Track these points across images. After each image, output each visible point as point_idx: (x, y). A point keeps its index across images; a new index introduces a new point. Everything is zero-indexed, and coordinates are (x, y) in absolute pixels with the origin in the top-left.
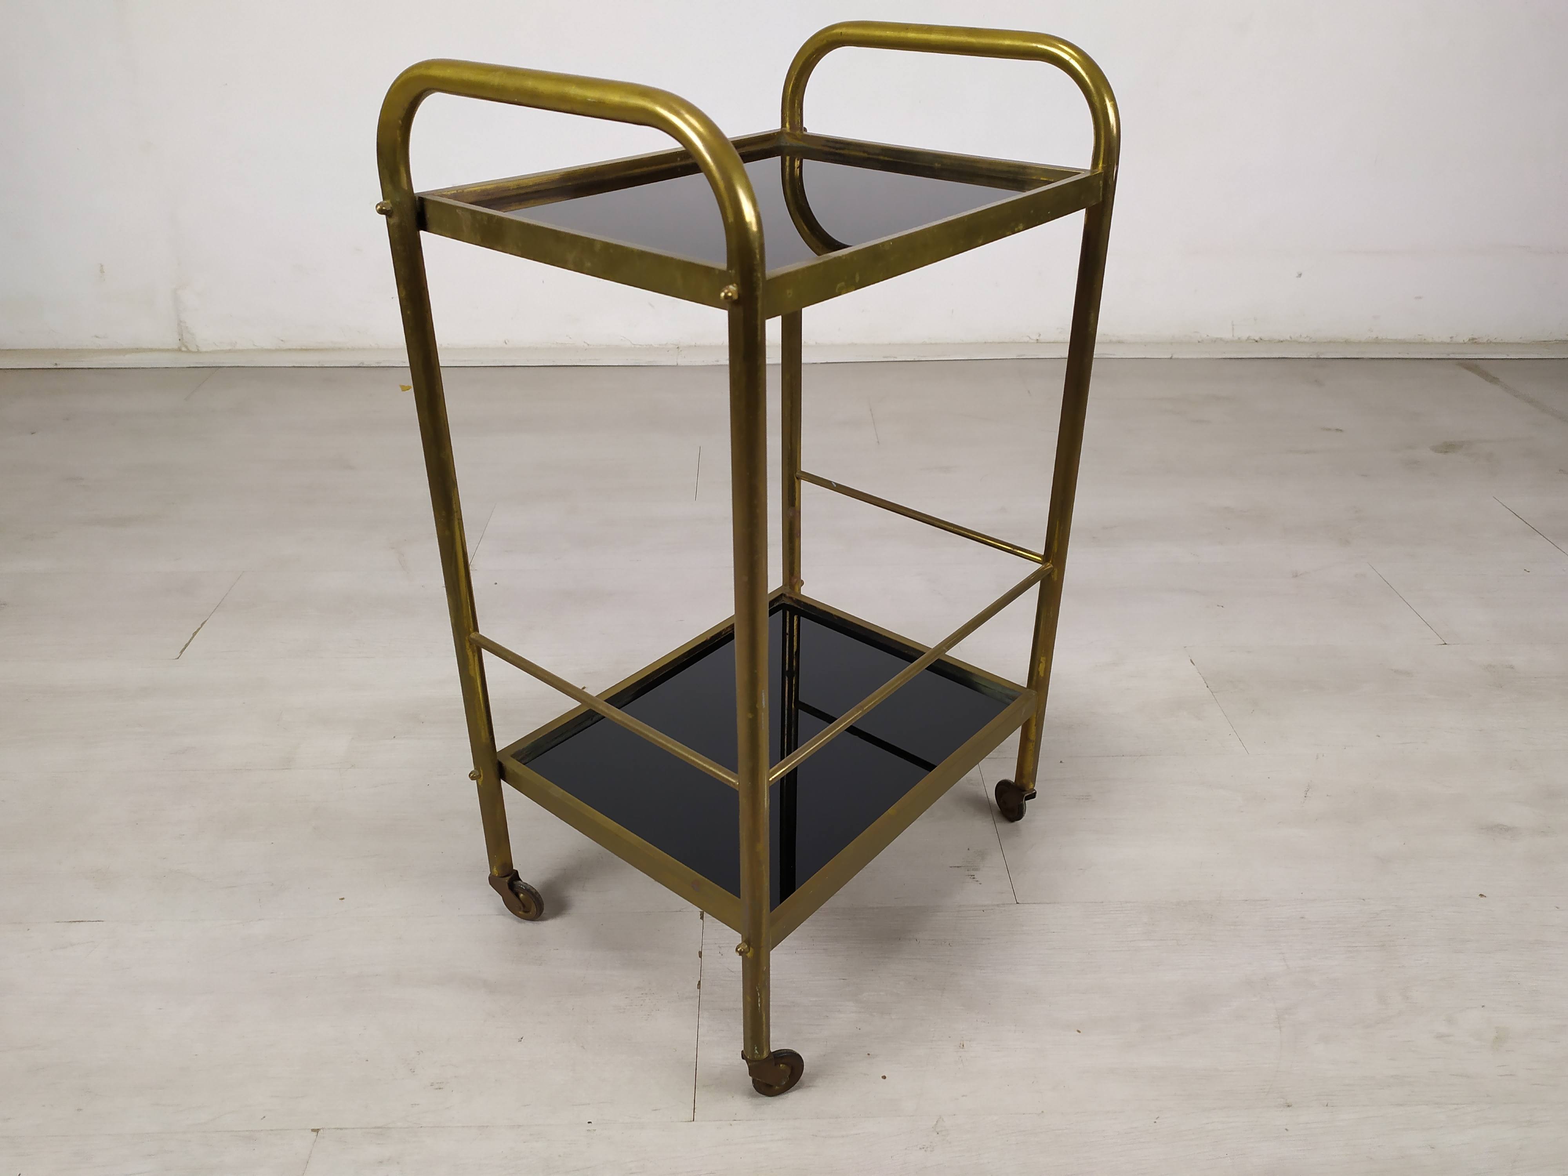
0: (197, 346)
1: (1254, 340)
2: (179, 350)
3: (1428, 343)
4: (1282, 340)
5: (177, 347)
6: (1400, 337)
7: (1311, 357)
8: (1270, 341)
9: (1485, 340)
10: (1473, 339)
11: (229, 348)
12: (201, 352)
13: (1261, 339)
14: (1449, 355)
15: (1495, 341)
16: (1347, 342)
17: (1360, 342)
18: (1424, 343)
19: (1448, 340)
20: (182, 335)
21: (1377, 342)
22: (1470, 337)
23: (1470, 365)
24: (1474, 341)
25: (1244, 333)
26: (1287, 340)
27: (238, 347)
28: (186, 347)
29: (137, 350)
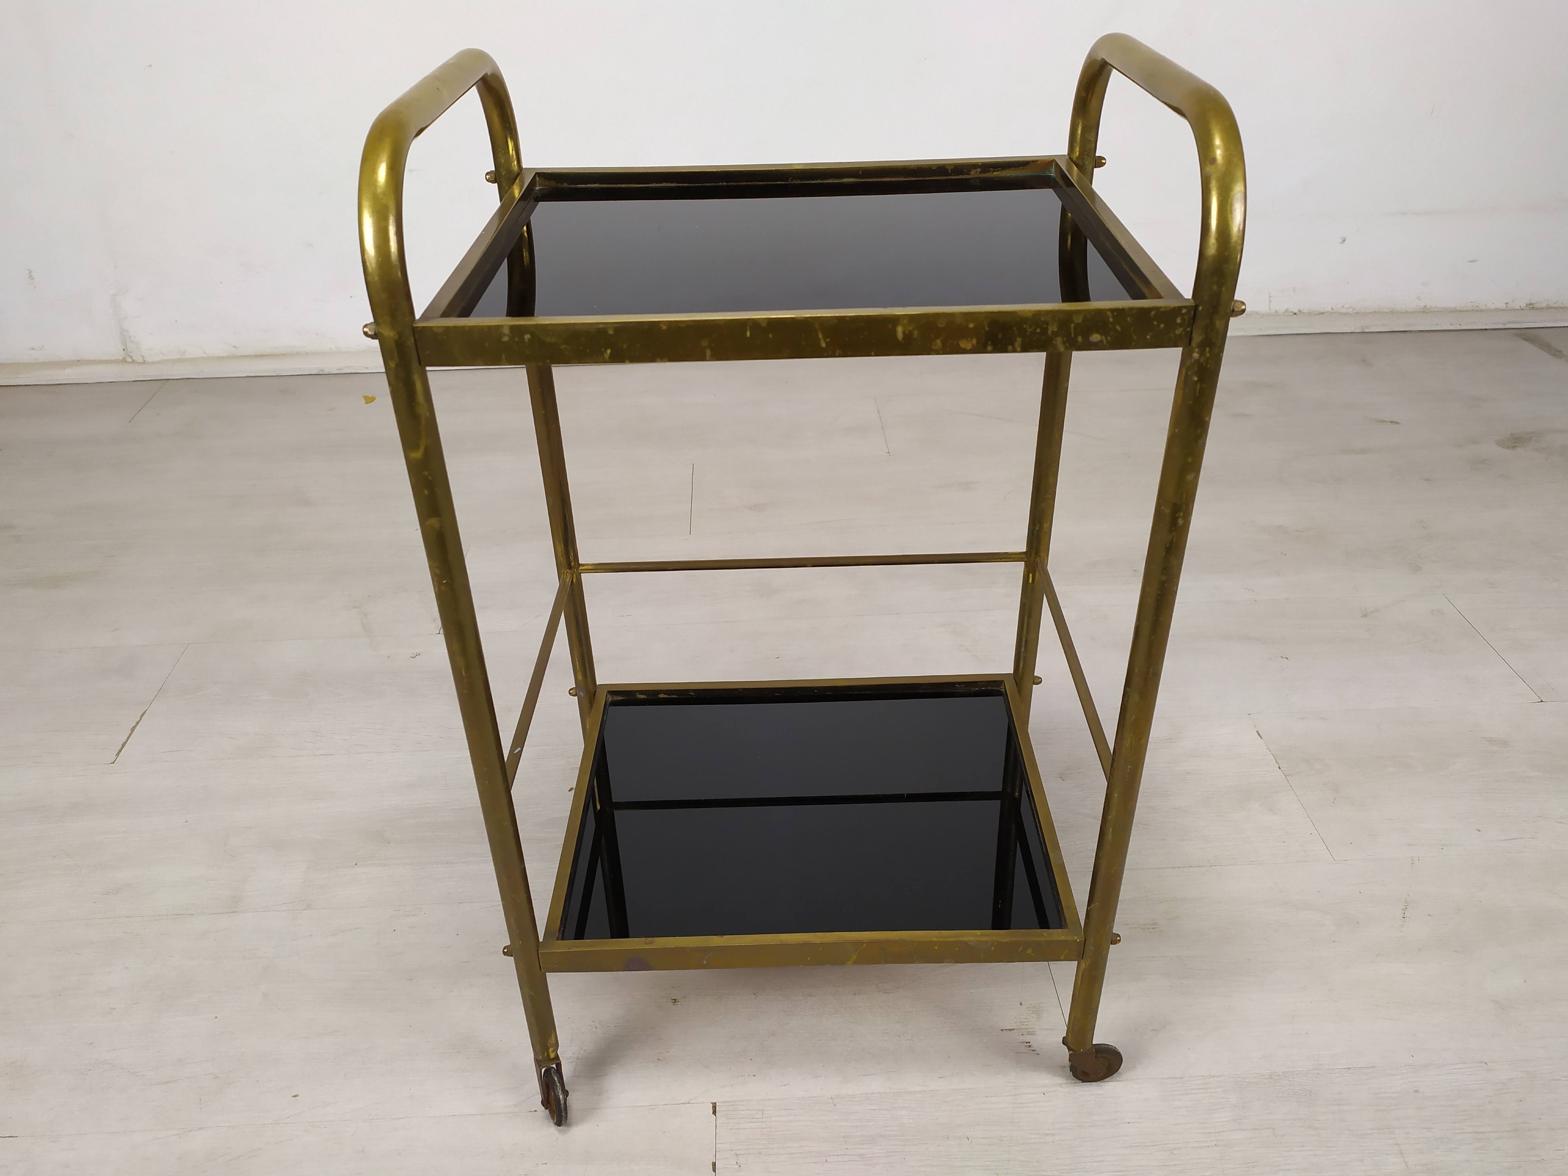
0: (143, 357)
1: (1293, 312)
2: (124, 361)
3: (1482, 311)
4: (1323, 312)
5: (121, 358)
6: (1452, 305)
7: (1355, 331)
8: (1310, 314)
9: (1544, 305)
10: (1531, 304)
11: (178, 356)
12: (148, 363)
13: (1300, 311)
14: (1505, 324)
15: (1555, 305)
16: (1393, 313)
17: (1406, 312)
18: (1476, 311)
19: (1504, 306)
20: (126, 345)
21: (1425, 311)
22: (1528, 302)
23: (1527, 335)
24: (1531, 306)
25: (1280, 306)
26: (1328, 312)
27: (188, 356)
28: (131, 357)
29: (79, 363)
